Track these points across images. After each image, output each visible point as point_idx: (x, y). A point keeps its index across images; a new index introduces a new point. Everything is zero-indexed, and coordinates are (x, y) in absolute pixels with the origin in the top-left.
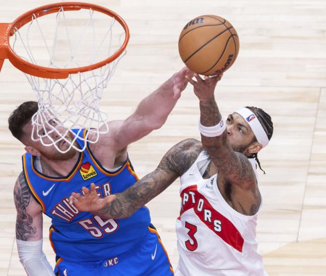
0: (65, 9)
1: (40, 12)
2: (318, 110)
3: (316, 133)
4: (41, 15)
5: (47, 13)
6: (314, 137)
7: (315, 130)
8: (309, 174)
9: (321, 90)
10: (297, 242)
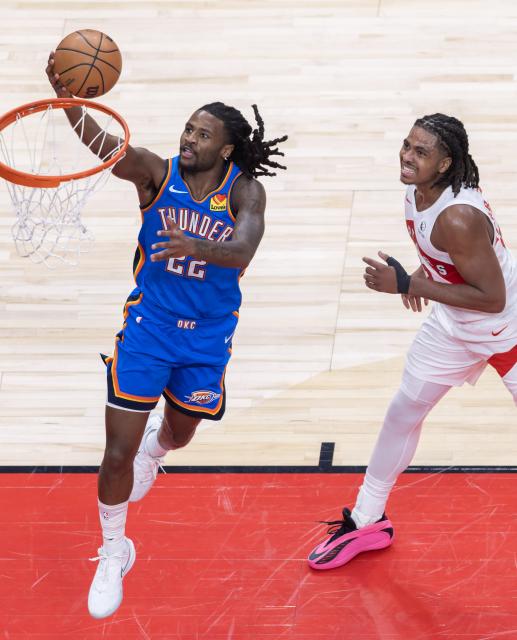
0: (54, 107)
1: (25, 110)
2: (351, 216)
3: (350, 244)
4: (27, 113)
5: (34, 111)
6: (347, 249)
7: (348, 241)
8: (342, 291)
9: (353, 195)
10: (330, 370)
